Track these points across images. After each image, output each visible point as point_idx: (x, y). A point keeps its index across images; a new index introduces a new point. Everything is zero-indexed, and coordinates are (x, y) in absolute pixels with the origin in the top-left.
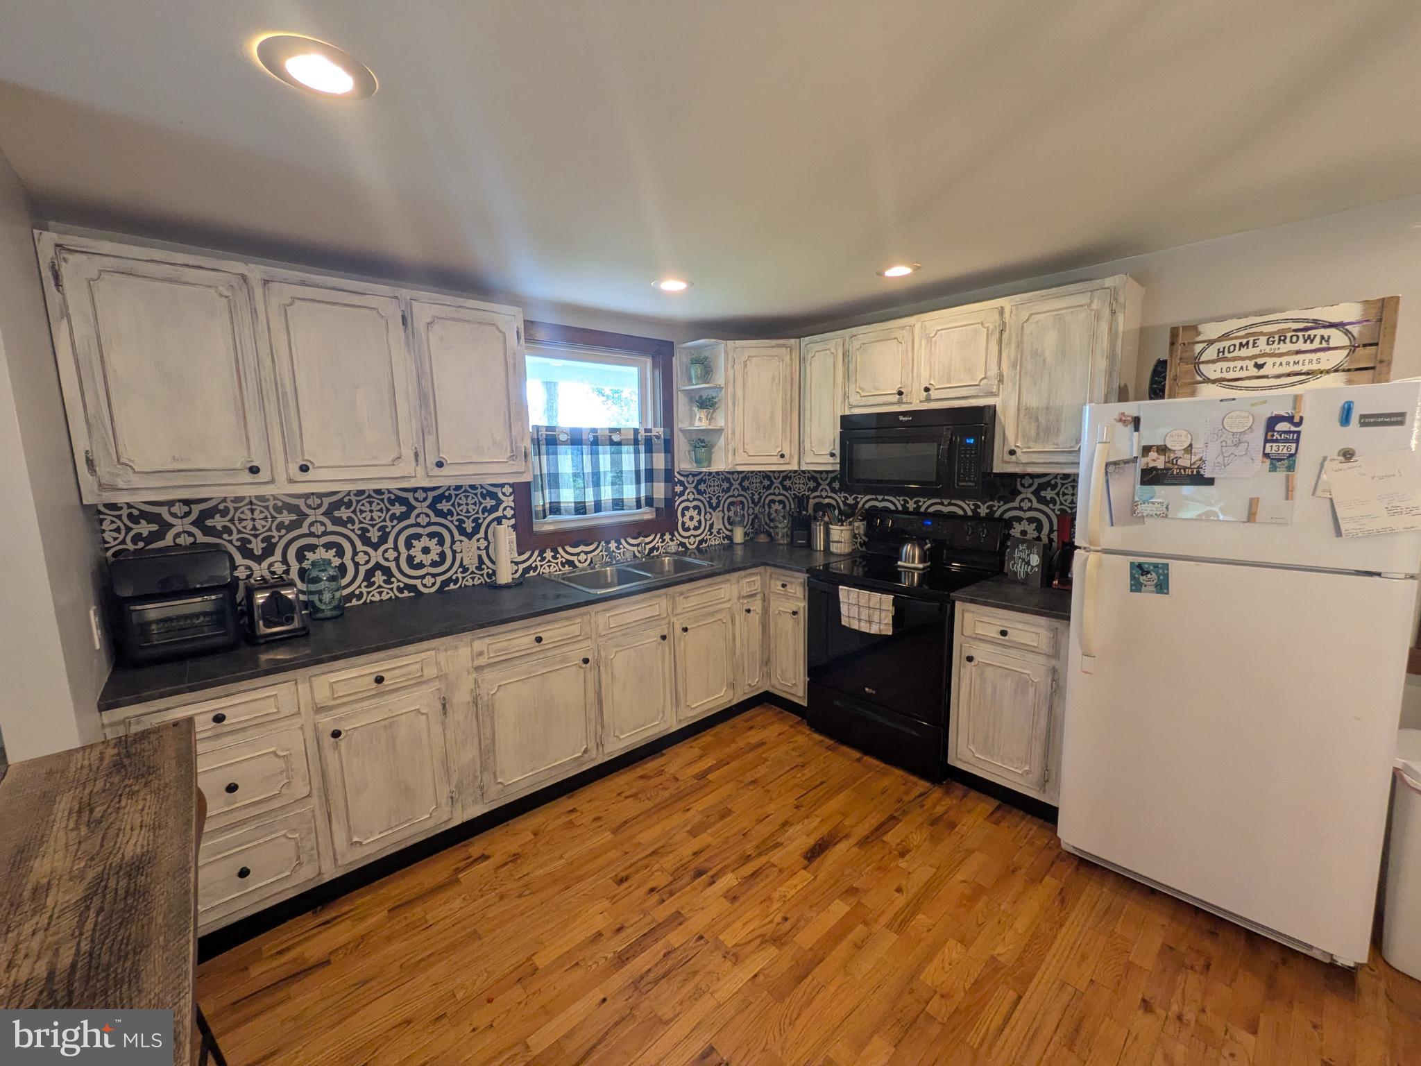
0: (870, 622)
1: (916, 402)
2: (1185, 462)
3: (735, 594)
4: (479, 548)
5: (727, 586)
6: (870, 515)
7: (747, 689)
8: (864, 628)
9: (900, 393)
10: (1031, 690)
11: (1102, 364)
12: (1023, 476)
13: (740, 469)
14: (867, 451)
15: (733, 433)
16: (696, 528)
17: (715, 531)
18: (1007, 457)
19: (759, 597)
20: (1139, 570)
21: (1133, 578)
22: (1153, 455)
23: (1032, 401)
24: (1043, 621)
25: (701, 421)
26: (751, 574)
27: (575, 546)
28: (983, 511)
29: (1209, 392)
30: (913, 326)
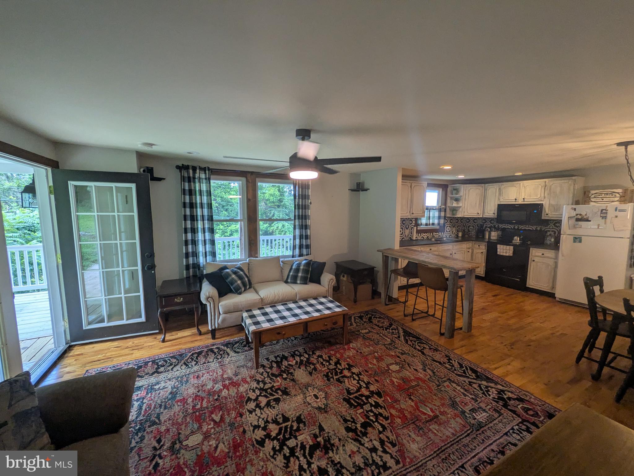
0: (506, 253)
1: (520, 202)
2: (585, 217)
3: (466, 247)
4: (408, 232)
5: (463, 245)
6: (503, 230)
8: (504, 254)
9: (516, 199)
10: (550, 267)
11: (571, 195)
12: (551, 220)
13: (465, 216)
14: (505, 213)
15: (464, 207)
16: (449, 232)
17: (454, 233)
18: (546, 216)
19: (471, 249)
20: (575, 238)
21: (574, 240)
22: (578, 216)
23: (553, 203)
24: (553, 251)
25: (455, 204)
26: (469, 243)
27: (424, 233)
28: (539, 229)
29: (592, 204)
30: (520, 184)
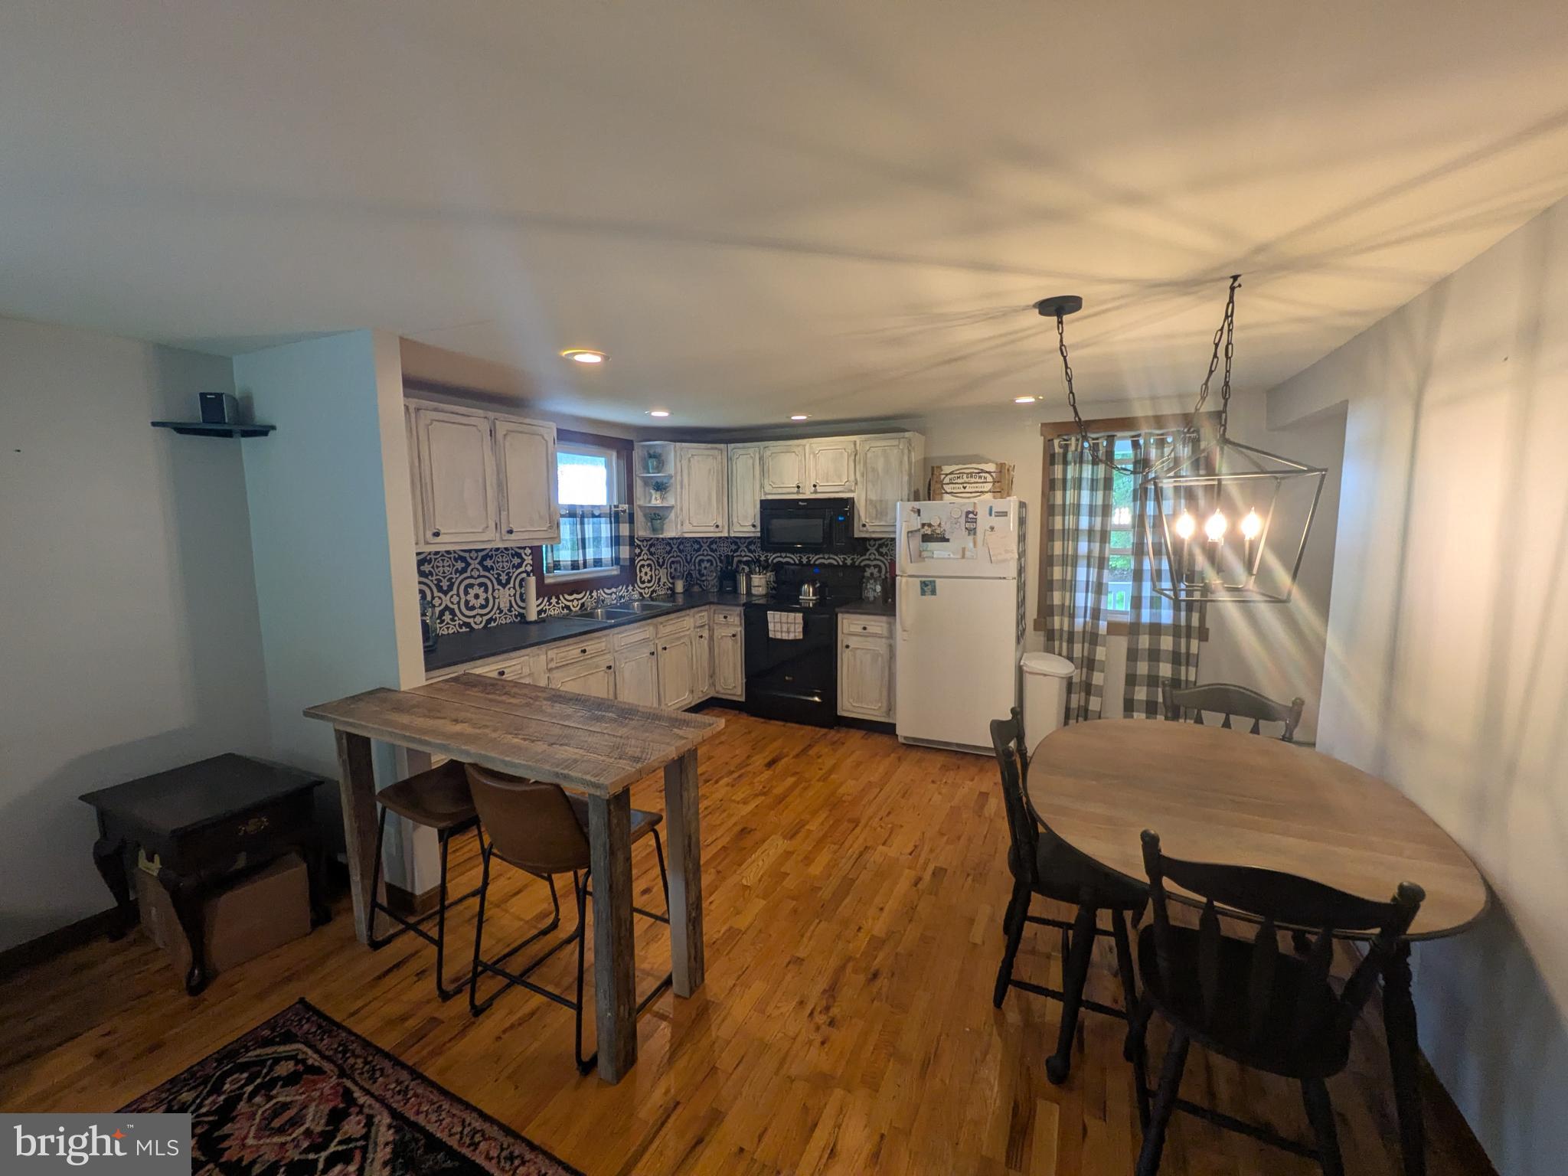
0: (788, 632)
1: (808, 494)
2: (938, 531)
3: (693, 625)
4: (510, 595)
5: (687, 618)
6: (778, 568)
7: (701, 695)
8: (785, 636)
9: (798, 487)
10: (880, 659)
11: (906, 478)
12: (869, 539)
13: (686, 535)
14: (776, 523)
15: (681, 509)
16: (649, 581)
17: (662, 583)
18: (861, 528)
19: (707, 627)
20: (924, 584)
21: (922, 589)
22: (926, 528)
23: (873, 497)
24: (884, 618)
25: (656, 501)
26: (701, 611)
27: (571, 594)
28: (849, 562)
29: (947, 497)
30: (804, 446)
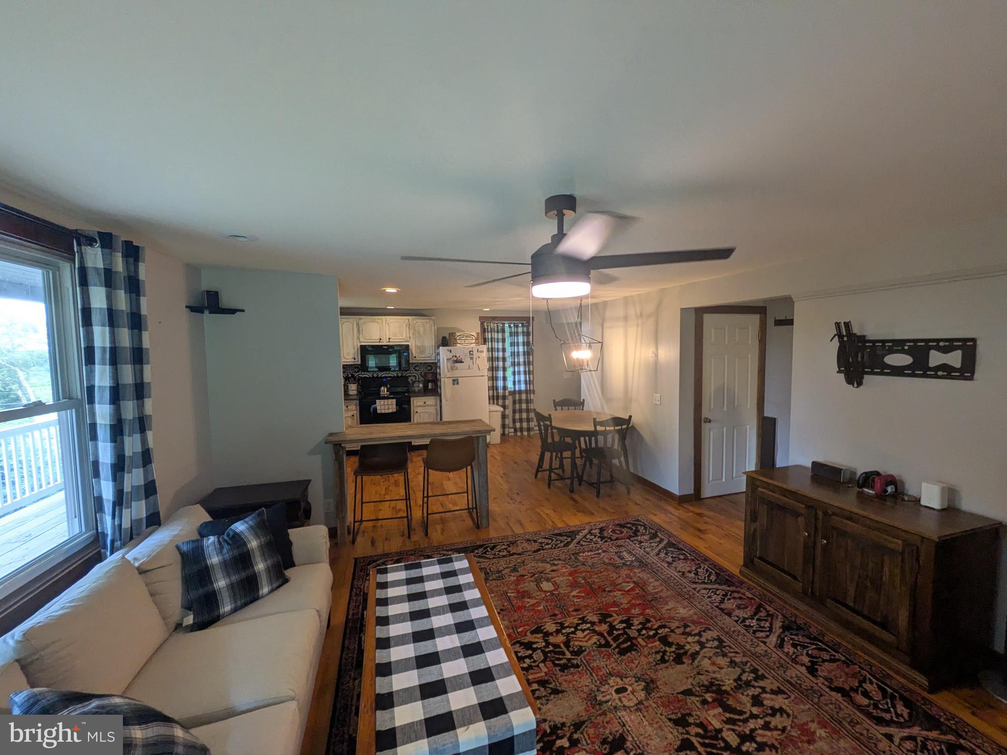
0: (388, 409)
1: (385, 342)
2: (459, 359)
8: (387, 411)
9: (380, 339)
11: (433, 337)
20: (454, 380)
21: (453, 382)
22: (454, 357)
23: (418, 344)
24: (433, 397)
29: (458, 345)
30: (382, 320)
